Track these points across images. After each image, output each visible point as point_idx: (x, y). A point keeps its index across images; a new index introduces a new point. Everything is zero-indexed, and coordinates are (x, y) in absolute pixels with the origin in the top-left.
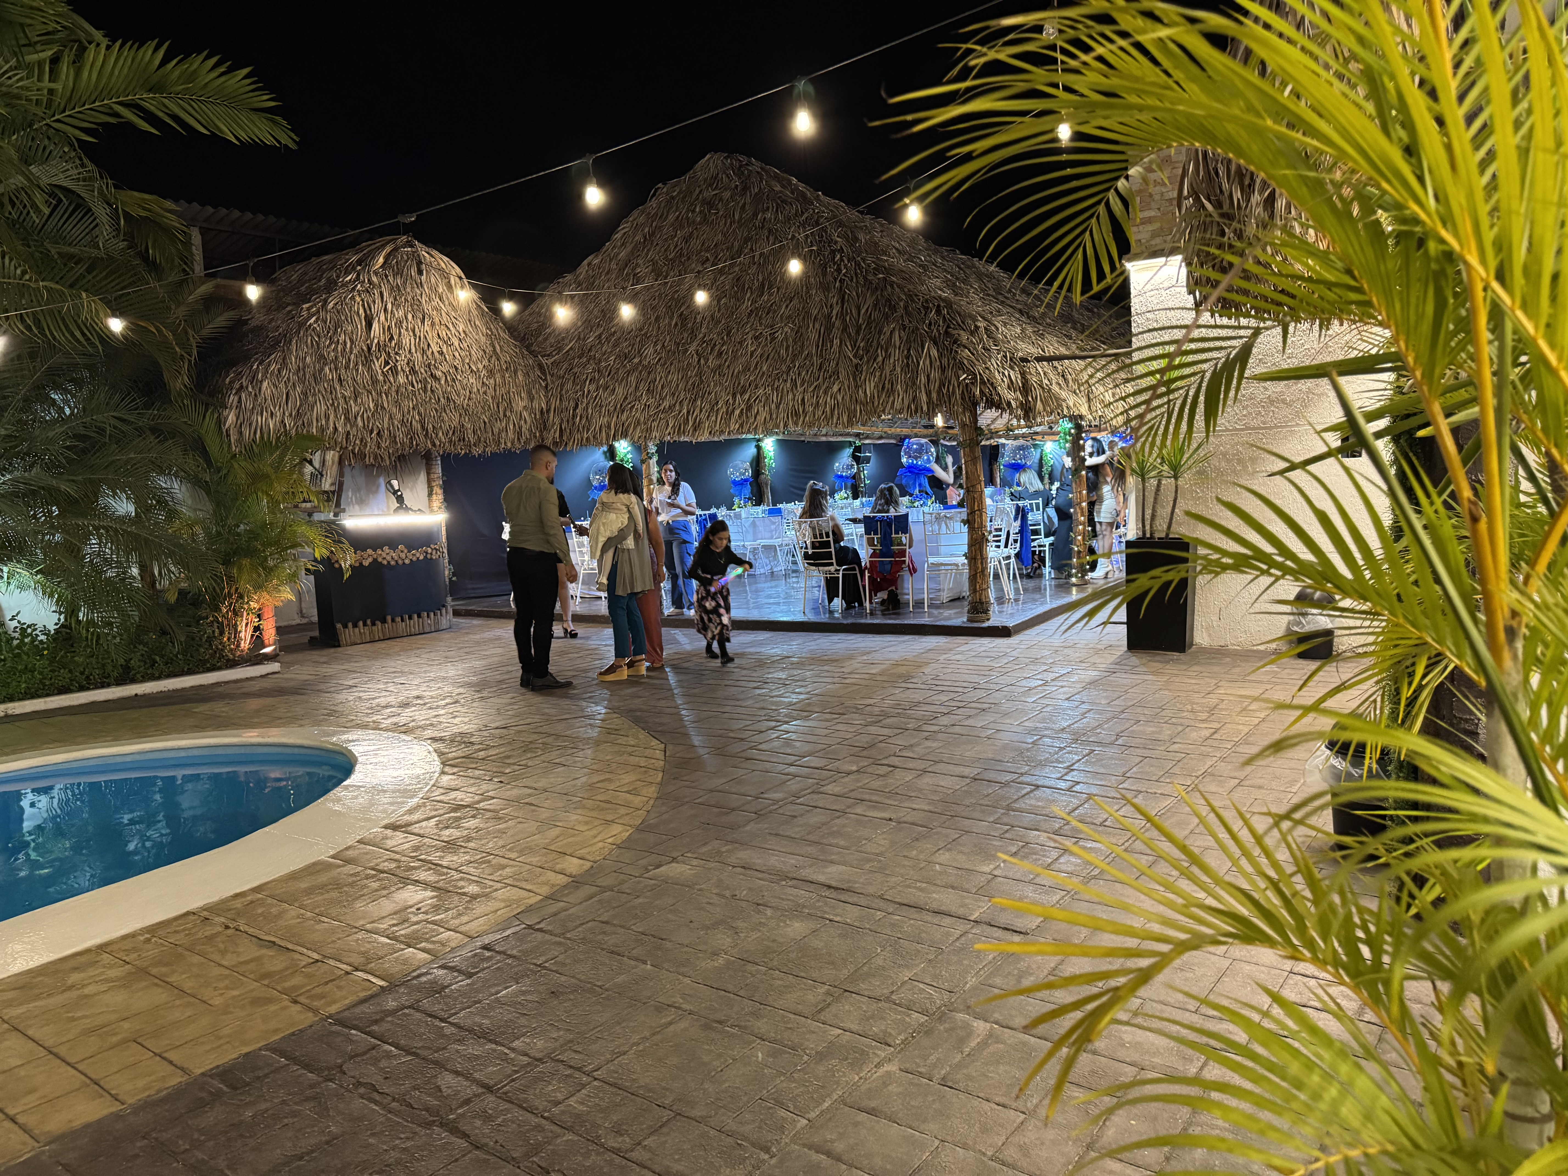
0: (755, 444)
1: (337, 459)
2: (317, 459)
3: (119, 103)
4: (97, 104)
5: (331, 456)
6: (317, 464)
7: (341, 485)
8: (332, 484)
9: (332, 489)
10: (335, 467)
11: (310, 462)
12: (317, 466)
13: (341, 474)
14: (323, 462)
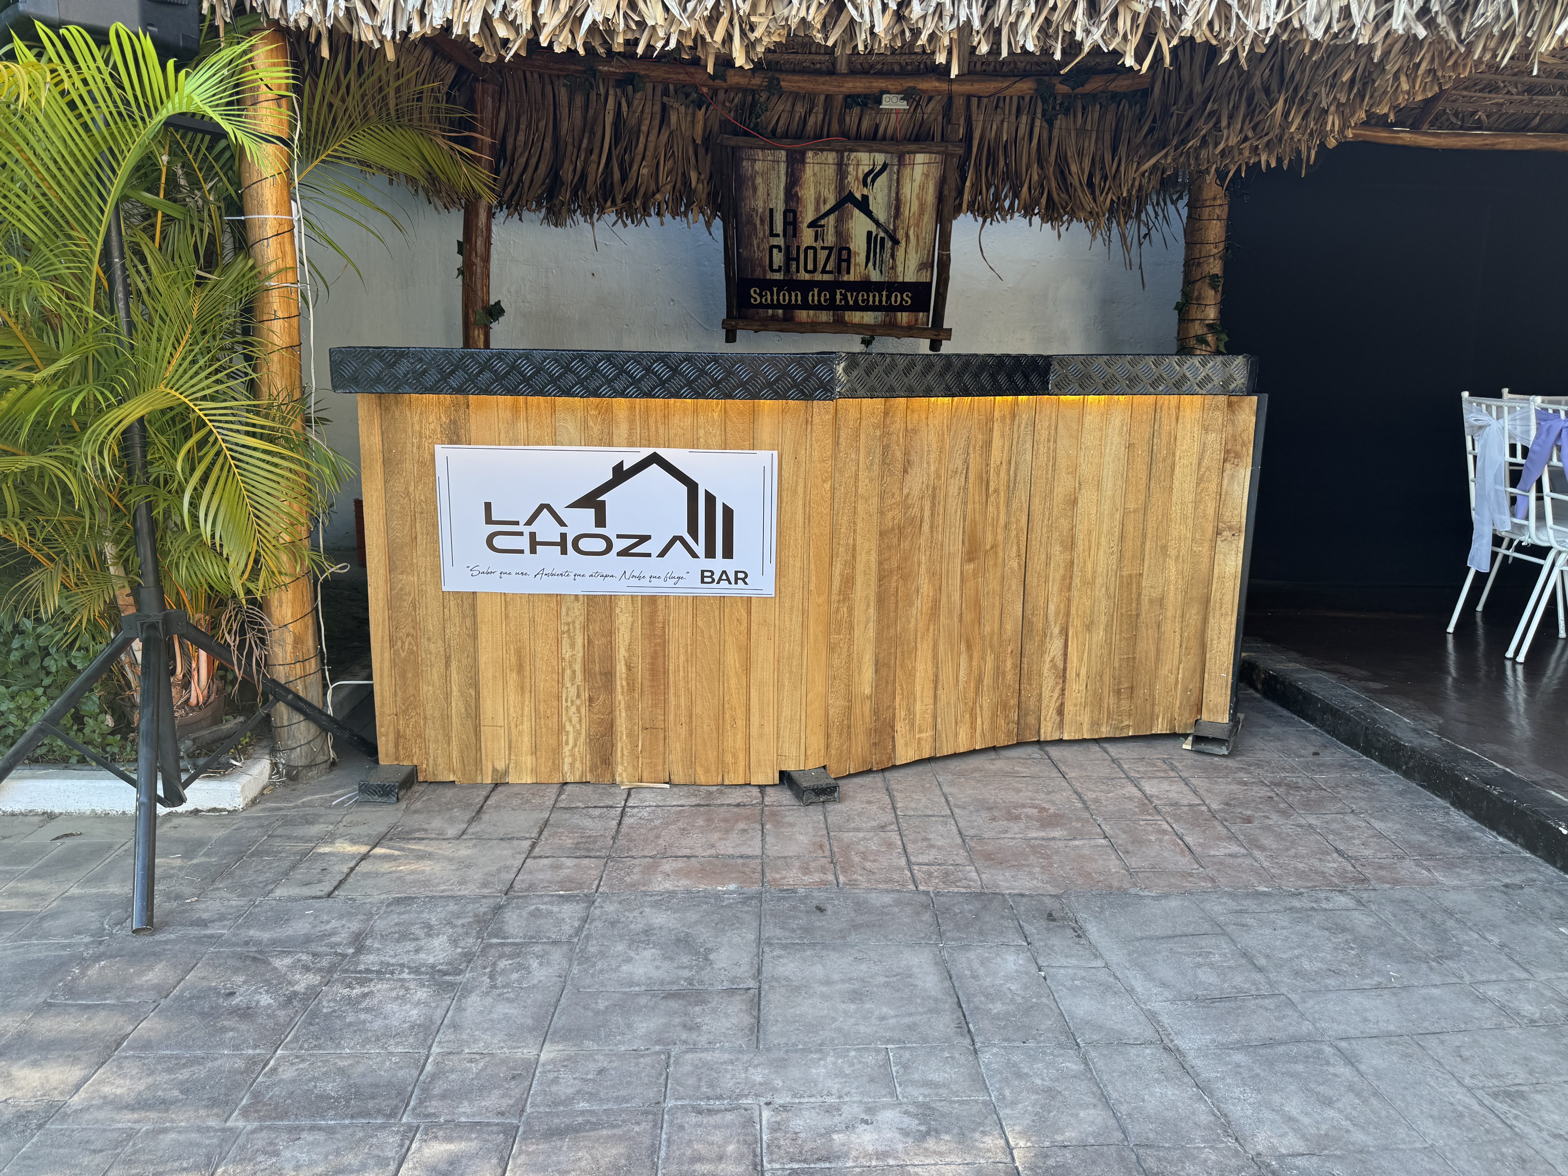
7: (943, 267)
8: (922, 265)
14: (897, 208)
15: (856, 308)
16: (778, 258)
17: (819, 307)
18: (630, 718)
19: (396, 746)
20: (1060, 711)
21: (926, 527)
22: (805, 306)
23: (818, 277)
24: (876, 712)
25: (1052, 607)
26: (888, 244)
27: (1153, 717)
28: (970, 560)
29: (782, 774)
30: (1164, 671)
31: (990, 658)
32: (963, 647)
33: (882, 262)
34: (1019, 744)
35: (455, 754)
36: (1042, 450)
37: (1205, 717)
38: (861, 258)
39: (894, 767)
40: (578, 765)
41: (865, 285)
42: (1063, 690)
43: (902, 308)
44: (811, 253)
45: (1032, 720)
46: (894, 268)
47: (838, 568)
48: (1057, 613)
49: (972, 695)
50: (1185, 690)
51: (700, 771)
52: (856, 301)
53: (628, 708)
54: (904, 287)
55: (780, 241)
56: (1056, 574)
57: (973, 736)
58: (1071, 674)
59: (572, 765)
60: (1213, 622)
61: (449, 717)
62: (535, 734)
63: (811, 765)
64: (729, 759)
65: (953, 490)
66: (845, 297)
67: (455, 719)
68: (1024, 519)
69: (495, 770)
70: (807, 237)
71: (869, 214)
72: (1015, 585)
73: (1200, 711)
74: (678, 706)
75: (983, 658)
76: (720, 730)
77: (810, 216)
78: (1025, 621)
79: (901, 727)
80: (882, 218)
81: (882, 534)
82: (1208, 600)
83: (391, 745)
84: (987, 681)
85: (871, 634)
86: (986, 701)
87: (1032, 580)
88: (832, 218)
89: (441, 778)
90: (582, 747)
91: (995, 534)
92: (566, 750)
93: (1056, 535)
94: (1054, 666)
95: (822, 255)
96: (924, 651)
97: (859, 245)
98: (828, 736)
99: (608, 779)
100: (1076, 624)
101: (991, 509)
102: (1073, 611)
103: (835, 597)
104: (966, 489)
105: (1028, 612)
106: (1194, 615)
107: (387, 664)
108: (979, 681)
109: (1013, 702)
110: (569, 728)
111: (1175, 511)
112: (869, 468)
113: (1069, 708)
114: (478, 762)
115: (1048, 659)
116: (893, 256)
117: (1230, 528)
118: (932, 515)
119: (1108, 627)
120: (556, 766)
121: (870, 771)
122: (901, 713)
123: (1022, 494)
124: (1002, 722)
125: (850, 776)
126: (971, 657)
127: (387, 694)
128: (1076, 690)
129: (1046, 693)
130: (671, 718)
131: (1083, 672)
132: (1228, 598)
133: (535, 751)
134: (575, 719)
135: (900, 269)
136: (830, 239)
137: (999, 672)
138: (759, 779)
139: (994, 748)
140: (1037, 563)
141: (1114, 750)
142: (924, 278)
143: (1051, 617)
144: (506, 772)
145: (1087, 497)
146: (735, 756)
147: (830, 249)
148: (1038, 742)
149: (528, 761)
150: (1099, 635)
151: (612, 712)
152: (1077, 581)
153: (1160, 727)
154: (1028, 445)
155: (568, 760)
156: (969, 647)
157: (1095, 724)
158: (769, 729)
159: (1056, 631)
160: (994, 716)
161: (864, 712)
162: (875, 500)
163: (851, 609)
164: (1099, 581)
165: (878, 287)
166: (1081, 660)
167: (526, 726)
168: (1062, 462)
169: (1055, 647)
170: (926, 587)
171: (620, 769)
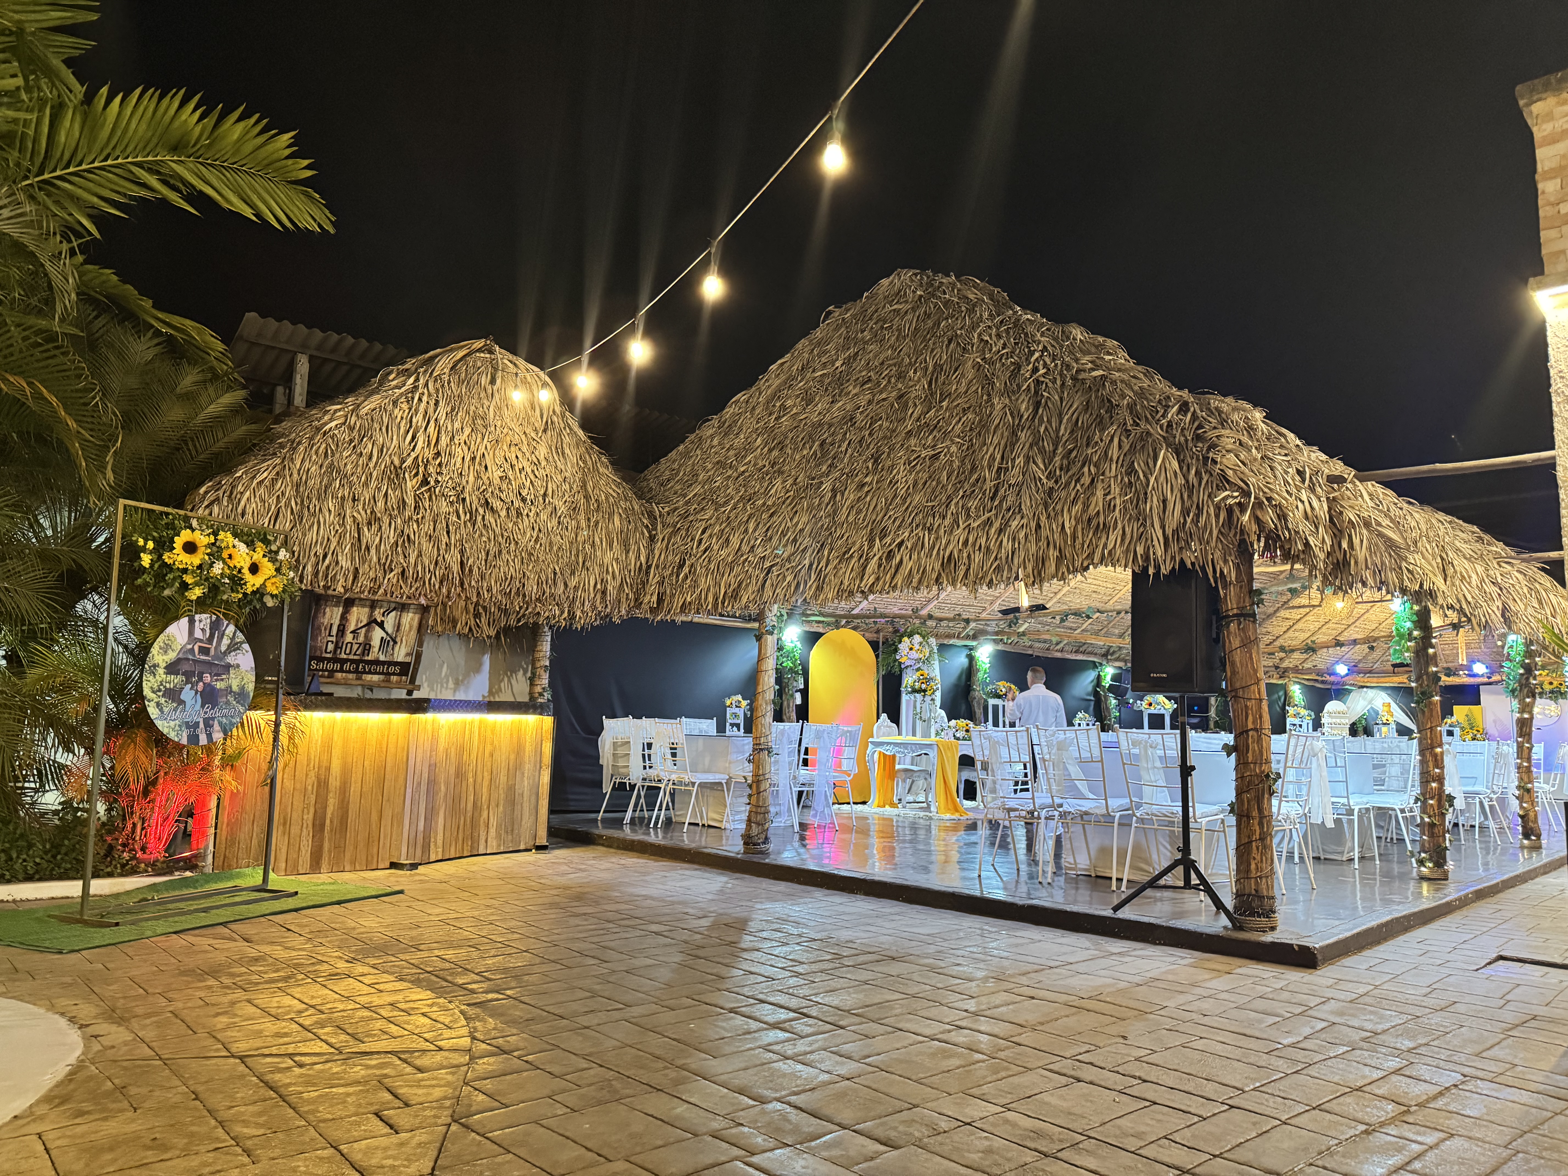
0: (966, 652)
1: (416, 623)
2: (390, 622)
3: (139, 165)
4: (109, 162)
5: (410, 619)
6: (389, 626)
7: (419, 656)
8: (407, 655)
9: (408, 660)
10: (414, 633)
11: (381, 625)
12: (390, 631)
13: (420, 643)
14: (398, 627)
15: (370, 673)
16: (331, 647)
17: (349, 672)
18: (329, 843)
20: (486, 841)
21: (443, 764)
22: (342, 670)
23: (351, 657)
25: (484, 797)
26: (391, 643)
27: (520, 842)
28: (457, 778)
29: (391, 863)
30: (523, 823)
31: (462, 820)
33: (387, 651)
34: (471, 856)
37: (538, 841)
38: (376, 649)
39: (429, 863)
41: (377, 662)
42: (487, 831)
43: (394, 674)
44: (349, 645)
45: (476, 845)
46: (392, 654)
47: (416, 779)
48: (486, 800)
49: (456, 834)
50: (531, 830)
51: (357, 865)
52: (370, 669)
53: (329, 839)
54: (396, 664)
56: (486, 784)
57: (455, 851)
58: (490, 825)
59: (303, 866)
60: (541, 801)
62: (287, 852)
66: (364, 667)
68: (475, 762)
70: (349, 637)
71: (383, 629)
72: (472, 789)
73: (537, 837)
74: (350, 837)
76: (367, 846)
77: (352, 627)
78: (475, 804)
79: (432, 845)
80: (390, 632)
81: (430, 766)
82: (538, 794)
84: (461, 828)
85: (424, 806)
86: (460, 837)
88: (364, 630)
90: (307, 859)
91: (465, 768)
92: (301, 859)
94: (485, 822)
95: (355, 647)
96: (441, 814)
97: (376, 642)
100: (493, 804)
101: (464, 758)
102: (492, 799)
105: (476, 800)
106: (533, 798)
108: (458, 828)
109: (470, 837)
110: (303, 849)
111: (527, 759)
113: (489, 839)
115: (482, 820)
116: (393, 649)
117: (546, 766)
118: (446, 759)
119: (504, 805)
120: (296, 867)
121: (422, 864)
122: (433, 840)
124: (465, 846)
126: (456, 819)
129: (481, 834)
130: (347, 842)
131: (495, 824)
132: (545, 792)
133: (286, 861)
134: (306, 845)
135: (396, 655)
136: (361, 639)
137: (465, 825)
138: (382, 866)
139: (462, 857)
140: (479, 780)
143: (484, 803)
145: (497, 754)
146: (372, 857)
147: (360, 644)
149: (283, 865)
150: (501, 808)
151: (322, 841)
152: (493, 787)
153: (522, 847)
155: (301, 864)
156: (456, 815)
157: (499, 846)
158: (387, 844)
159: (486, 807)
160: (463, 843)
162: (428, 753)
164: (501, 787)
165: (383, 663)
166: (494, 819)
167: (284, 850)
168: (488, 740)
169: (485, 814)
171: (323, 866)
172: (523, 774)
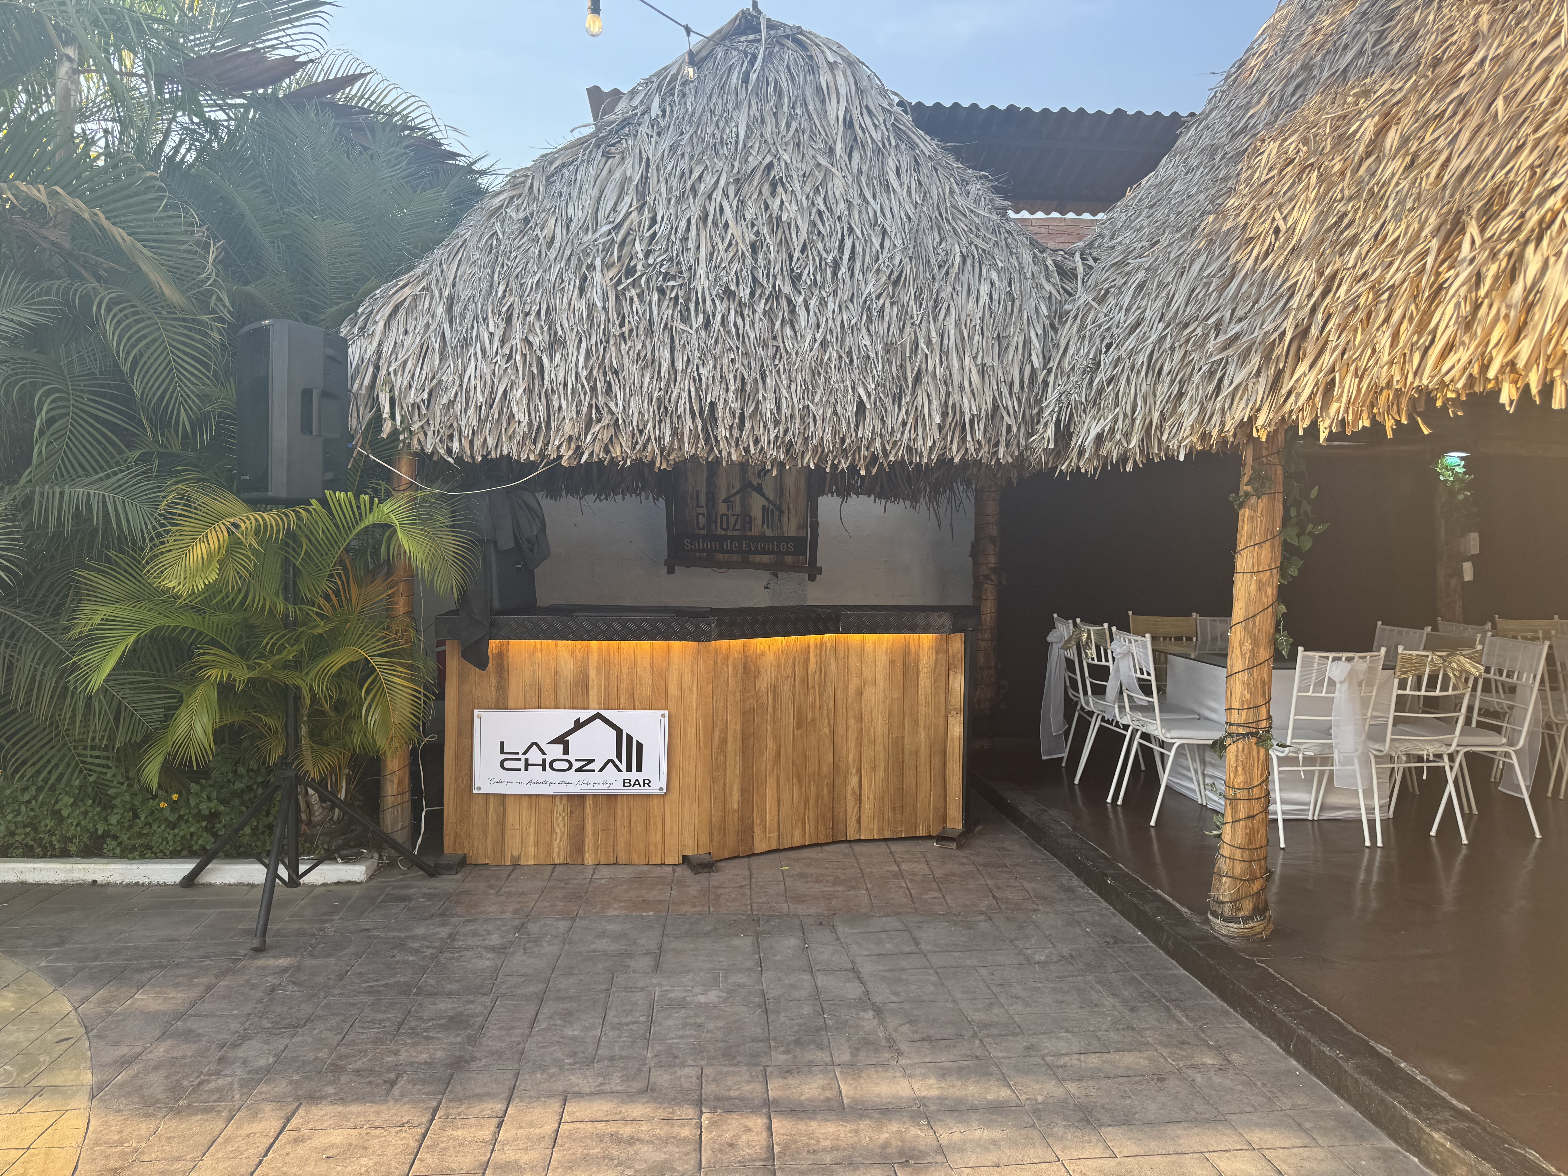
7: (814, 529)
8: (799, 527)
11: (759, 490)
12: (772, 497)
15: (757, 552)
16: (702, 521)
17: (731, 552)
18: (594, 824)
19: (455, 842)
20: (859, 821)
21: (770, 709)
22: (722, 551)
23: (730, 533)
24: (742, 820)
25: (851, 757)
26: (777, 513)
27: (916, 826)
28: (798, 728)
29: (685, 858)
30: (921, 796)
31: (813, 788)
32: (795, 780)
33: (772, 524)
34: (834, 842)
35: (489, 847)
36: (841, 663)
37: (948, 825)
38: (759, 522)
39: (754, 855)
40: (562, 853)
41: (762, 538)
42: (860, 808)
43: (788, 553)
44: (724, 518)
45: (841, 827)
46: (781, 527)
47: (717, 734)
48: (854, 761)
49: (802, 810)
50: (935, 808)
51: (635, 856)
52: (756, 548)
53: (593, 818)
54: (788, 539)
55: (704, 511)
56: (852, 736)
57: (803, 836)
58: (864, 798)
59: (559, 853)
60: (949, 765)
61: (487, 824)
62: (537, 833)
63: (701, 852)
64: (652, 848)
65: (787, 687)
66: (749, 546)
67: (490, 826)
68: (832, 704)
69: (512, 856)
70: (722, 508)
71: (763, 495)
72: (827, 743)
73: (945, 822)
74: (622, 816)
75: (809, 788)
76: (647, 830)
77: (723, 496)
78: (835, 765)
79: (757, 830)
81: (744, 713)
82: (945, 752)
83: (451, 841)
84: (812, 801)
85: (738, 772)
86: (811, 814)
87: (838, 740)
88: (738, 497)
89: (480, 862)
90: (564, 843)
91: (814, 713)
92: (556, 844)
93: (851, 713)
94: (854, 793)
95: (732, 520)
96: (771, 784)
97: (757, 513)
98: (711, 834)
99: (579, 861)
100: (866, 767)
101: (810, 699)
102: (864, 758)
103: (715, 750)
104: (794, 686)
105: (837, 759)
106: (937, 761)
107: (452, 792)
108: (807, 802)
109: (829, 815)
110: (558, 830)
111: (922, 698)
112: (735, 675)
113: (864, 819)
114: (503, 852)
115: (849, 788)
116: (780, 520)
117: (955, 709)
118: (774, 702)
119: (886, 769)
120: (549, 853)
121: (738, 857)
122: (757, 821)
123: (830, 690)
124: (821, 827)
125: (726, 859)
126: (801, 787)
127: (451, 810)
128: (868, 807)
129: (849, 810)
130: (618, 823)
131: (872, 797)
132: (957, 751)
133: (536, 845)
134: (561, 825)
135: (785, 528)
136: (738, 509)
137: (818, 796)
138: (670, 860)
139: (817, 845)
140: (841, 730)
141: (894, 847)
142: (801, 534)
143: (851, 762)
144: (519, 857)
145: (869, 692)
146: (655, 846)
147: (738, 515)
148: (846, 841)
149: (532, 850)
150: (881, 773)
151: (583, 820)
152: (865, 741)
153: (921, 832)
154: (832, 661)
155: (556, 850)
156: (800, 781)
157: (881, 829)
158: (676, 829)
159: (854, 771)
160: (817, 824)
161: (733, 820)
162: (738, 694)
163: (725, 757)
164: (878, 741)
165: (771, 539)
166: (870, 789)
167: (532, 830)
168: (853, 670)
169: (854, 781)
170: (771, 744)
171: (587, 855)
172: (916, 722)
